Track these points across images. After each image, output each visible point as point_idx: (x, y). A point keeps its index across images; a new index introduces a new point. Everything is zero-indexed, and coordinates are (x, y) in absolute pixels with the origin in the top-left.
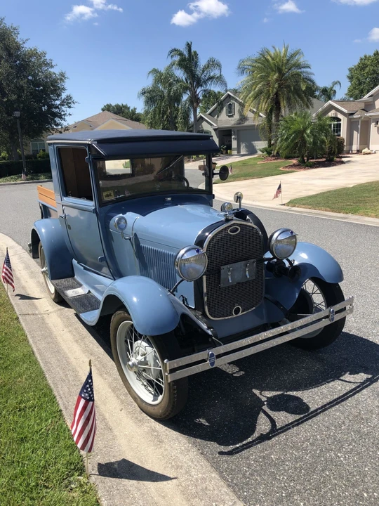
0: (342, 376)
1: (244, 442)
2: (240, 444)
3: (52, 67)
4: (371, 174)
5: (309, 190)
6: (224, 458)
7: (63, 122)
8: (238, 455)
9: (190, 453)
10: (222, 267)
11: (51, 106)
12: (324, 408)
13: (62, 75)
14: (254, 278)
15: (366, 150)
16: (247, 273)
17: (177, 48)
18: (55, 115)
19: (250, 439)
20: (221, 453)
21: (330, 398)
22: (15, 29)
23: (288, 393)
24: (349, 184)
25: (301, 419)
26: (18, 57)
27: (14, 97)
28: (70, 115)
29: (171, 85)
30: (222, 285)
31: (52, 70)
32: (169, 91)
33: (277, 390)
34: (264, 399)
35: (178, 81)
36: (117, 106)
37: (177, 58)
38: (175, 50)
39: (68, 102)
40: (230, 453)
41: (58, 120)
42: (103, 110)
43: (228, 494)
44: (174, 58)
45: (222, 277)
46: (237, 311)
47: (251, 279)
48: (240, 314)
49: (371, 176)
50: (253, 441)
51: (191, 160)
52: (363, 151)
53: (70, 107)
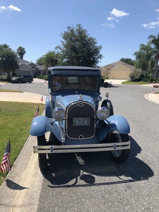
0: (121, 175)
1: (59, 185)
2: (57, 186)
3: (96, 44)
6: (48, 188)
7: (97, 64)
8: (53, 188)
9: (40, 183)
10: (73, 118)
11: (94, 58)
12: (100, 184)
13: (101, 46)
14: (89, 125)
16: (86, 122)
17: (152, 35)
18: (95, 62)
19: (62, 185)
20: (49, 186)
21: (106, 182)
22: (86, 30)
23: (92, 175)
25: (87, 185)
26: (85, 40)
27: (80, 55)
28: (100, 62)
29: (148, 51)
30: (74, 125)
31: (96, 45)
32: (147, 53)
33: (89, 173)
34: (82, 174)
35: (151, 49)
36: (127, 59)
37: (152, 39)
38: (152, 36)
39: (100, 57)
40: (51, 187)
42: (120, 60)
43: (37, 198)
44: (150, 39)
45: (73, 122)
46: (81, 137)
47: (88, 125)
48: (82, 139)
50: (63, 186)
51: (152, 83)
53: (101, 59)
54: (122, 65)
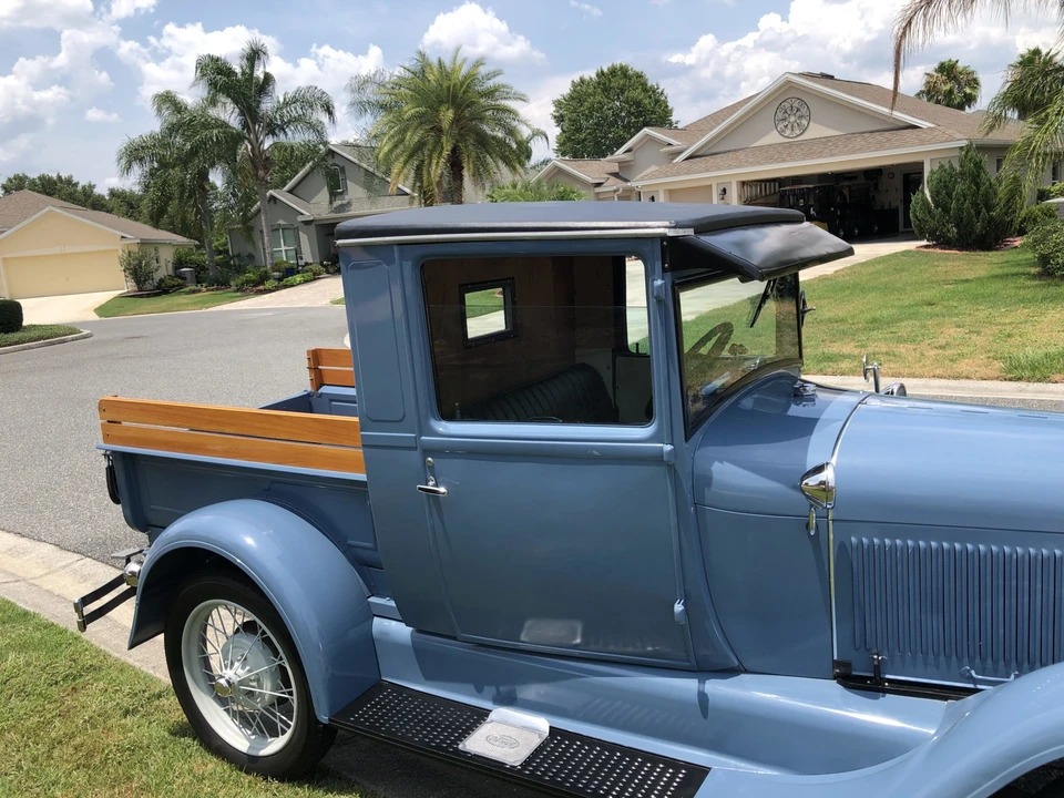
35: (218, 125)
54: (59, 211)
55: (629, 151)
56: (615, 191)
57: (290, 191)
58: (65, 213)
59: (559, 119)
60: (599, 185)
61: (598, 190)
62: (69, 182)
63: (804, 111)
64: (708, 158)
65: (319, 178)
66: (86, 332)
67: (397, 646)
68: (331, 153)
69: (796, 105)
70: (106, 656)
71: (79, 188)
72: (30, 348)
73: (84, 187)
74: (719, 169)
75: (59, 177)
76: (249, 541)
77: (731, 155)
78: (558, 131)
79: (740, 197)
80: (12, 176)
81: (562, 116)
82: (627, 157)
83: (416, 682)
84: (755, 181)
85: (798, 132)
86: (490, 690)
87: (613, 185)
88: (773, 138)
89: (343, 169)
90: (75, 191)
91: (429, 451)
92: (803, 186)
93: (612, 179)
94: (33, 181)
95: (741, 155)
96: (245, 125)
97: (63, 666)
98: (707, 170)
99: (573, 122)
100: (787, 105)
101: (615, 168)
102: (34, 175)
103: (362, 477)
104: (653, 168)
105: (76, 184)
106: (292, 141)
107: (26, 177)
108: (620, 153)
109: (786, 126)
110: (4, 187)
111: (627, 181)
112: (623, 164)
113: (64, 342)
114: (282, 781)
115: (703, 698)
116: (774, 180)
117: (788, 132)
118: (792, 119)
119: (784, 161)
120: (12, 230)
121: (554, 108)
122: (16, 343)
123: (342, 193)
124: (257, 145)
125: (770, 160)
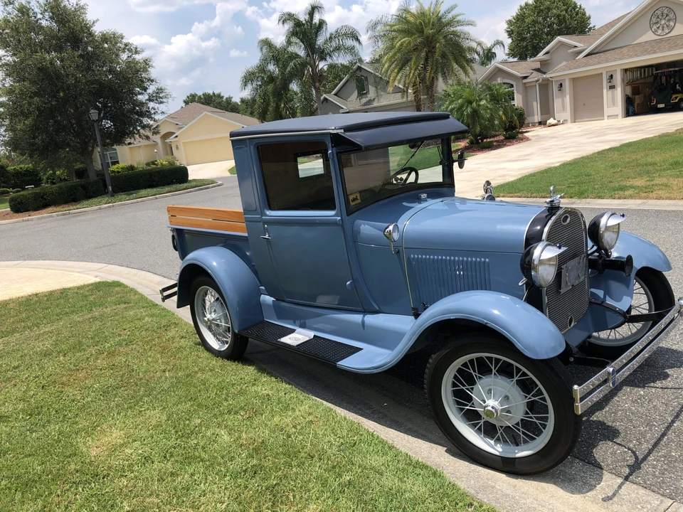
4: (573, 149)
5: (504, 176)
13: (146, 62)
14: (584, 277)
15: (551, 121)
16: (579, 272)
18: (142, 114)
24: (552, 163)
36: (206, 95)
38: (288, 15)
39: (159, 96)
41: (146, 121)
45: (562, 279)
46: (571, 322)
47: (582, 278)
48: (572, 325)
49: (576, 151)
52: (548, 122)
53: (161, 103)
54: (210, 114)
55: (547, 53)
56: (537, 81)
57: (336, 94)
58: (213, 115)
59: (510, 33)
60: (526, 77)
61: (525, 81)
62: (219, 96)
63: (671, 15)
64: (602, 54)
65: (353, 84)
66: (220, 182)
67: (268, 305)
68: (360, 68)
69: (665, 12)
70: (182, 320)
71: (224, 99)
72: (191, 192)
73: (227, 99)
74: (607, 62)
75: (214, 93)
76: (215, 264)
77: (617, 51)
78: (510, 41)
79: (623, 80)
80: (189, 95)
81: (512, 31)
82: (546, 57)
83: (275, 321)
84: (635, 68)
85: (667, 31)
86: (298, 322)
87: (536, 76)
88: (649, 36)
89: (366, 78)
90: (222, 101)
91: (265, 222)
92: (670, 70)
93: (535, 73)
94: (200, 97)
95: (625, 51)
96: (308, 55)
97: (164, 322)
98: (599, 63)
99: (519, 34)
100: (659, 12)
101: (538, 65)
102: (200, 93)
103: (246, 235)
104: (564, 63)
105: (223, 97)
106: (337, 62)
107: (196, 95)
108: (541, 55)
109: (658, 28)
110: (185, 102)
111: (545, 73)
112: (543, 62)
113: (208, 188)
114: (228, 360)
115: (363, 322)
116: (651, 66)
117: (660, 32)
118: (663, 22)
119: (654, 52)
120: (187, 126)
121: (507, 26)
122: (184, 189)
123: (366, 94)
124: (314, 67)
125: (644, 53)
